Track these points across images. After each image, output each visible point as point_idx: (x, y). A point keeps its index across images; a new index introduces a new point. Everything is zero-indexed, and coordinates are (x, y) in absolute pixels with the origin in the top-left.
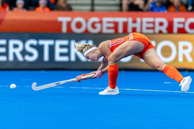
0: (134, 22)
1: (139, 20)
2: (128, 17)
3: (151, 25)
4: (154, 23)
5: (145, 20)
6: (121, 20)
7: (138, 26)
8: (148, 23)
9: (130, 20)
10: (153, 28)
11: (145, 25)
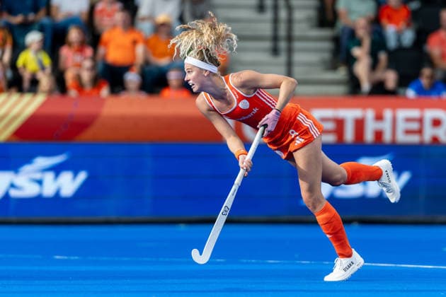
0: (379, 117)
1: (388, 114)
2: (364, 107)
3: (415, 126)
4: (421, 120)
5: (403, 114)
6: (350, 115)
7: (386, 126)
8: (408, 120)
9: (370, 114)
10: (420, 132)
11: (401, 126)
